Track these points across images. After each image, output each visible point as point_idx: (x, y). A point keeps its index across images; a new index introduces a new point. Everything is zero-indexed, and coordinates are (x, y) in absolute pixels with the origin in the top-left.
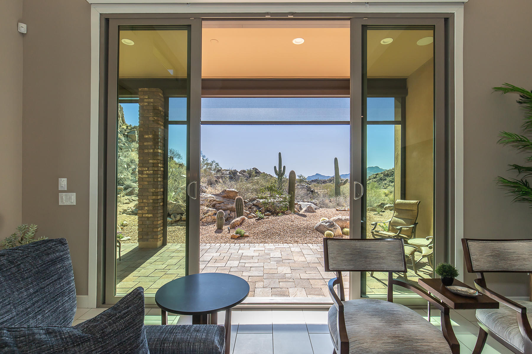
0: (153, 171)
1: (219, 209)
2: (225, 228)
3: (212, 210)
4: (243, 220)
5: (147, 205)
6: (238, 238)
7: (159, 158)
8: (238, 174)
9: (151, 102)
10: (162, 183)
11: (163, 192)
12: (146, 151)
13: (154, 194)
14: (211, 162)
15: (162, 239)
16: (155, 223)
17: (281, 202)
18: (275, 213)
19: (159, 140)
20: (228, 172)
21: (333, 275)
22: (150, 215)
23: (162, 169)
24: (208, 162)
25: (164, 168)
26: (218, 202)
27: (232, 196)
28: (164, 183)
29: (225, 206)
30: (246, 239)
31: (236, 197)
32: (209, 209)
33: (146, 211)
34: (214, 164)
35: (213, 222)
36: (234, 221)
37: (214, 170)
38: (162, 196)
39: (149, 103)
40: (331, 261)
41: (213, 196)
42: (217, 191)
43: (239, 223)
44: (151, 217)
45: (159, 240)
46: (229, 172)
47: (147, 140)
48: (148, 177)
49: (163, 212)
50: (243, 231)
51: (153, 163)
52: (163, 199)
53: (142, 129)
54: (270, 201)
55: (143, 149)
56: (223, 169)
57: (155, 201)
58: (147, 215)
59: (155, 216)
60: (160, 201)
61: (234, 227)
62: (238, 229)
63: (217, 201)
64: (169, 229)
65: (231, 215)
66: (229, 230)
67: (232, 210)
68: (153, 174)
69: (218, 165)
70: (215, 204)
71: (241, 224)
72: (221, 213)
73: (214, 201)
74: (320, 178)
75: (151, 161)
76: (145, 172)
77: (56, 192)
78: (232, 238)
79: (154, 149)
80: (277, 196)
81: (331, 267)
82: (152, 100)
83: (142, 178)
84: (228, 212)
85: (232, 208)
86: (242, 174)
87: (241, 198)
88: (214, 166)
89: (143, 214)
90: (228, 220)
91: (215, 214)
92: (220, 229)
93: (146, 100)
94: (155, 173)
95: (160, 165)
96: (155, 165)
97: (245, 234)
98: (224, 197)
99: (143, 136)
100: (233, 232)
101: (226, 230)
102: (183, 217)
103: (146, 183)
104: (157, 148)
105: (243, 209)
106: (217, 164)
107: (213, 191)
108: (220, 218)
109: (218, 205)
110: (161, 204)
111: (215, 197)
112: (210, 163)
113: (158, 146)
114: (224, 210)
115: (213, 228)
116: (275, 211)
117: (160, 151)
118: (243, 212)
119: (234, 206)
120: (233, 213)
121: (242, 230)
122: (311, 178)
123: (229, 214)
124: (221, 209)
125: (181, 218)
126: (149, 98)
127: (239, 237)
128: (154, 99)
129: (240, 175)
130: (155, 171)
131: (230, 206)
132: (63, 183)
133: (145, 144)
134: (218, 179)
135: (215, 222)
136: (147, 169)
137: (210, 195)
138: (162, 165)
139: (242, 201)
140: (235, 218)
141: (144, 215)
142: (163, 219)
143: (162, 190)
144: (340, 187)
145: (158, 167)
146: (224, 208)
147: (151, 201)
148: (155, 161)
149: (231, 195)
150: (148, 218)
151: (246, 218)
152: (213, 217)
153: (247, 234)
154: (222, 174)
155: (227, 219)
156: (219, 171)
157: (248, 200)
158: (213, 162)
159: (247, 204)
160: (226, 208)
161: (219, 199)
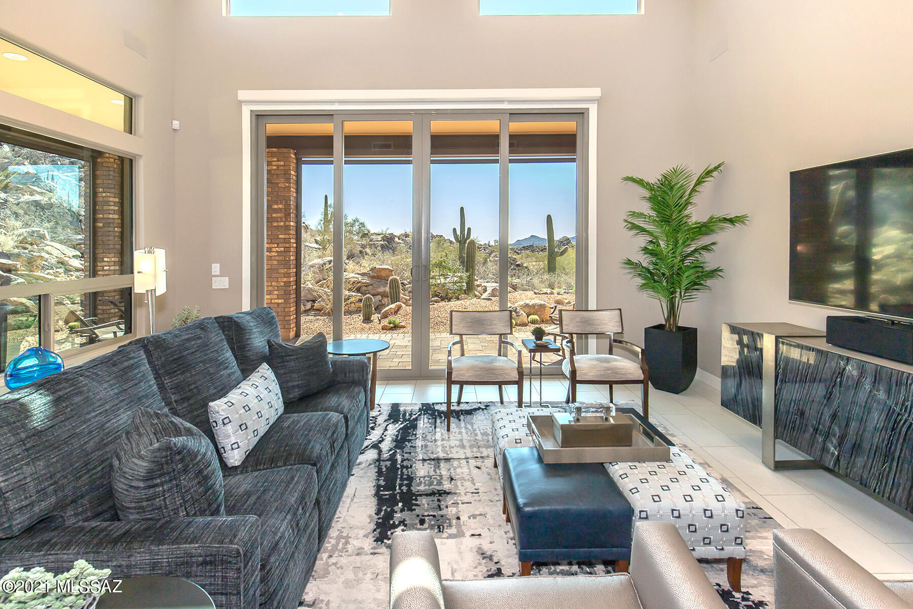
0: (284, 248)
1: (366, 294)
2: (375, 317)
3: (356, 296)
4: (399, 308)
5: (276, 288)
6: (391, 329)
7: (292, 232)
8: (396, 239)
9: (282, 166)
10: (294, 262)
11: (296, 273)
12: (275, 224)
13: (286, 275)
14: (352, 222)
15: (295, 329)
16: (286, 310)
17: (455, 283)
18: (447, 298)
19: (292, 210)
20: (379, 238)
21: (457, 338)
22: (280, 301)
23: (295, 245)
24: (347, 221)
25: (297, 243)
26: (365, 283)
27: (385, 275)
29: (374, 290)
30: (402, 330)
31: (389, 277)
32: (352, 293)
33: (276, 296)
34: (357, 224)
35: (358, 311)
36: (387, 308)
37: (358, 233)
38: (295, 278)
39: (278, 166)
40: (454, 327)
41: (357, 276)
42: (362, 268)
43: (393, 311)
44: (282, 303)
45: (292, 330)
46: (381, 236)
47: (276, 211)
48: (278, 256)
49: (296, 297)
50: (397, 321)
51: (284, 239)
52: (296, 281)
53: (270, 198)
54: (439, 281)
55: (271, 222)
56: (371, 232)
57: (287, 284)
58: (276, 301)
59: (287, 301)
60: (292, 283)
61: (385, 316)
62: (391, 318)
63: (363, 283)
64: (303, 319)
65: (383, 302)
66: (380, 320)
67: (384, 295)
68: (285, 251)
69: (364, 226)
70: (361, 287)
71: (396, 312)
72: (369, 298)
73: (359, 282)
74: (536, 243)
75: (281, 236)
76: (274, 250)
77: (209, 277)
78: (383, 329)
79: (285, 222)
80: (449, 274)
81: (454, 332)
82: (282, 163)
83: (271, 257)
84: (379, 297)
85: (384, 292)
86: (403, 240)
87: (396, 279)
88: (356, 228)
89: (271, 299)
90: (378, 309)
91: (360, 300)
92: (367, 320)
93: (274, 163)
94: (287, 250)
95: (292, 241)
96: (286, 241)
97: (401, 324)
98: (373, 277)
99: (271, 206)
100: (385, 322)
101: (376, 321)
102: (315, 304)
103: (275, 262)
104: (289, 220)
105: (399, 292)
106: (361, 224)
107: (357, 267)
108: (368, 306)
109: (364, 288)
110: (294, 287)
111: (360, 278)
112: (350, 223)
113: (290, 218)
114: (373, 295)
115: (357, 319)
116: (447, 295)
117: (292, 224)
118: (399, 298)
119: (387, 289)
120: (386, 299)
121: (397, 319)
122: (521, 242)
123: (380, 301)
124: (368, 293)
125: (312, 306)
126: (278, 161)
127: (392, 327)
128: (284, 162)
129: (400, 241)
130: (287, 247)
131: (381, 290)
132: (216, 268)
133: (274, 215)
134: (363, 248)
135: (360, 311)
136: (276, 246)
137: (352, 275)
138: (294, 241)
139: (398, 282)
140: (388, 305)
141: (273, 301)
142: (296, 306)
143: (295, 270)
144: (555, 260)
145: (290, 242)
146: (373, 292)
147: (282, 284)
148: (287, 236)
149: (383, 275)
150: (278, 304)
151: (404, 305)
152: (357, 304)
153: (403, 324)
154: (371, 241)
155: (377, 307)
156: (365, 235)
157: (408, 280)
158: (356, 221)
159: (406, 286)
160: (376, 293)
161: (366, 280)
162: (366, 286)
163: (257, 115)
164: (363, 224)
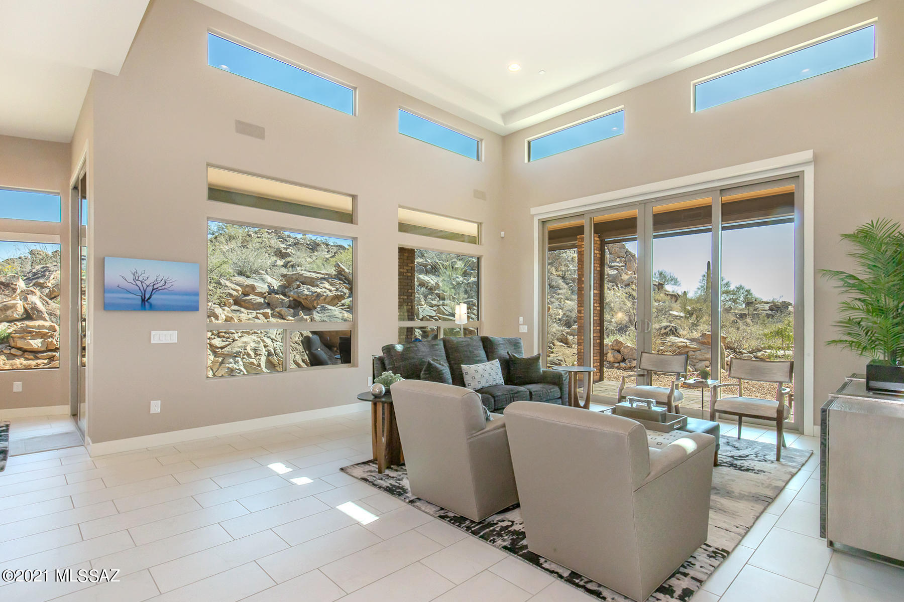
14: (736, 289)
15: (598, 374)
20: (767, 307)
23: (598, 308)
24: (729, 288)
26: (692, 350)
28: (600, 321)
29: (701, 355)
34: (742, 291)
37: (740, 302)
38: (599, 334)
41: (686, 341)
42: (695, 334)
46: (769, 305)
49: (600, 349)
54: (781, 352)
56: (758, 301)
60: (596, 338)
63: (690, 348)
69: (750, 294)
70: (688, 351)
73: (687, 347)
77: (518, 325)
84: (707, 363)
88: (741, 295)
89: (581, 349)
95: (596, 304)
98: (703, 343)
107: (689, 334)
109: (692, 353)
110: (598, 341)
111: (688, 343)
112: (733, 290)
132: (521, 319)
137: (682, 340)
138: (598, 305)
141: (582, 351)
142: (599, 356)
146: (701, 357)
154: (755, 310)
156: (750, 304)
158: (740, 288)
159: (744, 355)
160: (704, 358)
161: (694, 345)
162: (694, 351)
163: (543, 222)
164: (748, 291)
